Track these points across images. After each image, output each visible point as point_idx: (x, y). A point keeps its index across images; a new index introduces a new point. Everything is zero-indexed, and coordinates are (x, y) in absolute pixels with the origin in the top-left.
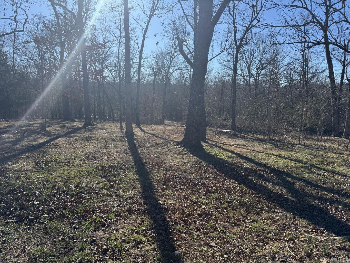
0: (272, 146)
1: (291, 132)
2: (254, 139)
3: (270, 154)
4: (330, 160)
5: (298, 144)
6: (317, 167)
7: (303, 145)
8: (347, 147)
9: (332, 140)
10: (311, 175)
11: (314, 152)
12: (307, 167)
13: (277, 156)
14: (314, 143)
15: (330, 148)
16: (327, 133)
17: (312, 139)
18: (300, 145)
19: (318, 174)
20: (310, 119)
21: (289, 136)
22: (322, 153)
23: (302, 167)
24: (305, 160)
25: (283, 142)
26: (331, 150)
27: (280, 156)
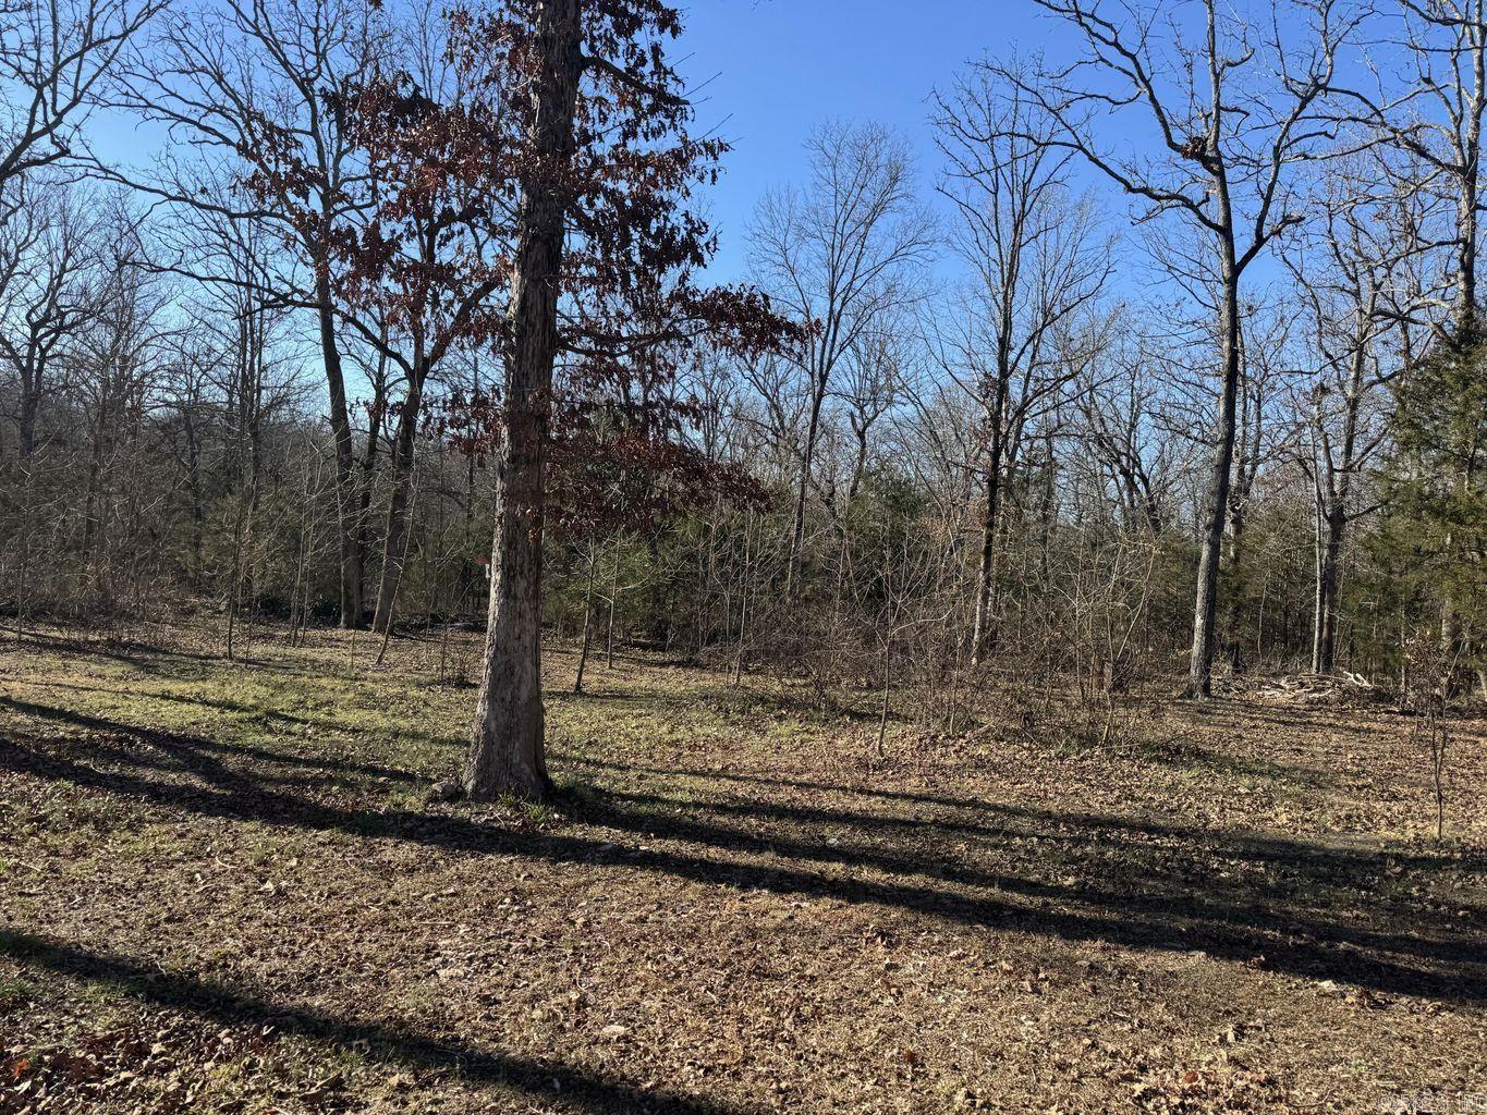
0: (128, 668)
1: (192, 611)
2: (38, 644)
3: (129, 692)
4: (323, 696)
5: (225, 656)
6: (286, 718)
7: (242, 661)
8: (380, 658)
9: (338, 640)
10: (268, 737)
11: (280, 679)
12: (258, 719)
13: (156, 696)
14: (280, 650)
15: (329, 663)
16: (325, 615)
17: (273, 637)
18: (231, 659)
19: (289, 733)
20: (265, 568)
21: (187, 627)
22: (305, 679)
23: (241, 721)
24: (251, 701)
25: (165, 652)
26: (331, 669)
27: (165, 696)
